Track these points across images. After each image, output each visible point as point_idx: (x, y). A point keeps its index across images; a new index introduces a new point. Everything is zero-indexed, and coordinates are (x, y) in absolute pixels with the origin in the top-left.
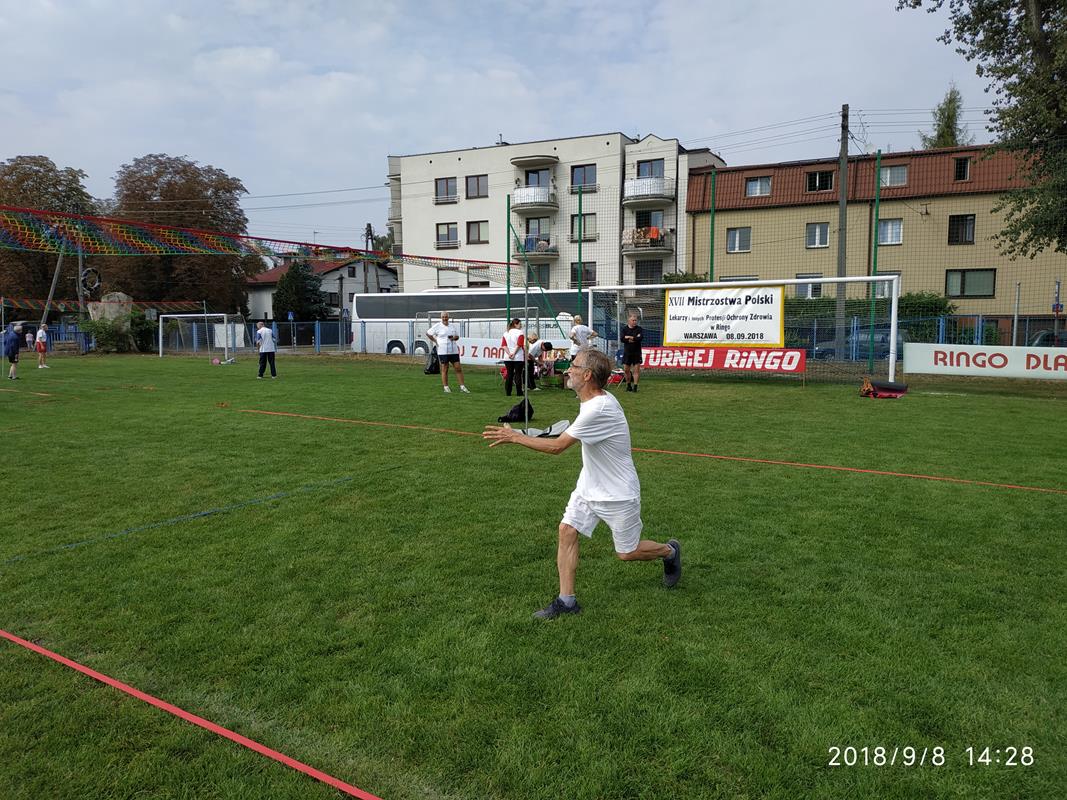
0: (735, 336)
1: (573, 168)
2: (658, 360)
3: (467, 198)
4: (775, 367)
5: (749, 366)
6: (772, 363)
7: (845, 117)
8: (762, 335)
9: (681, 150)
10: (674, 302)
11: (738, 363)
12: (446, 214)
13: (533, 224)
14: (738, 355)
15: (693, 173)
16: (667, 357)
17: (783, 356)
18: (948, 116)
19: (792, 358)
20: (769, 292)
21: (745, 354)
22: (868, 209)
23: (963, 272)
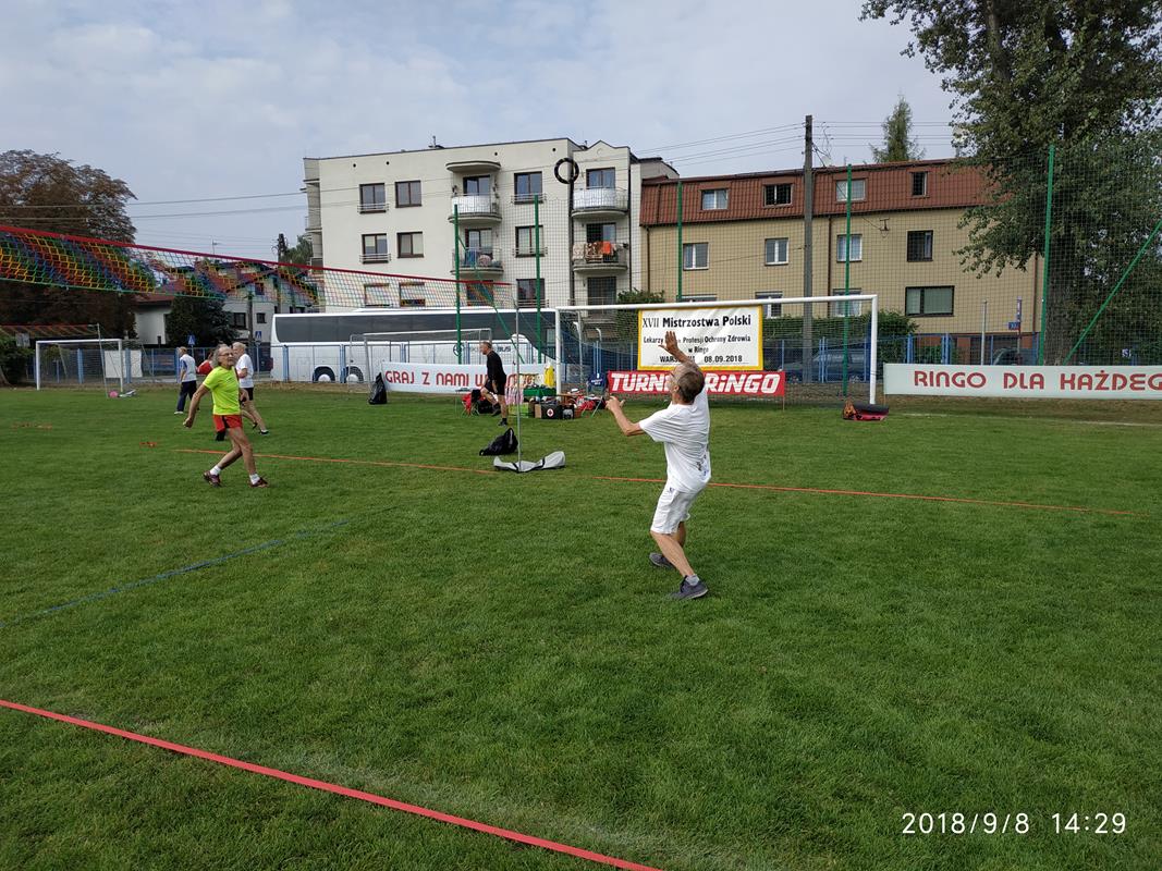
0: (713, 359)
1: (516, 175)
2: (632, 385)
3: (398, 206)
4: (755, 390)
5: (728, 390)
6: (752, 387)
7: (809, 129)
8: (740, 357)
9: (633, 160)
10: (648, 323)
11: (717, 387)
12: (374, 224)
13: (474, 236)
14: (716, 379)
15: (646, 184)
16: (643, 381)
17: (763, 379)
18: (898, 128)
19: (771, 381)
20: (746, 312)
21: (724, 378)
22: (828, 223)
23: (923, 289)
